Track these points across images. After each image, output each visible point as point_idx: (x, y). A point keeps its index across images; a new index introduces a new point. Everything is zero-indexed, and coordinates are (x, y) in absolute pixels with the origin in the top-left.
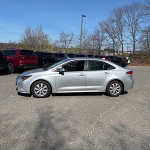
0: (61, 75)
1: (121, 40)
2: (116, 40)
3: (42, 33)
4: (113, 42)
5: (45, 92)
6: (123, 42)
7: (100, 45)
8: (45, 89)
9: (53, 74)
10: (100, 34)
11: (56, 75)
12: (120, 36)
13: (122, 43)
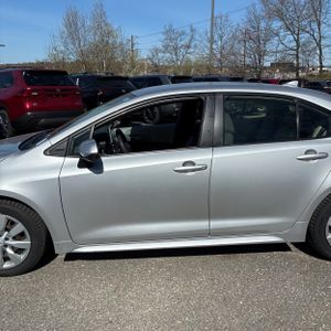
0: (86, 171)
1: (316, 35)
2: (304, 37)
4: (294, 44)
5: (19, 251)
6: (323, 42)
10: (263, 25)
12: (315, 26)
13: (319, 45)
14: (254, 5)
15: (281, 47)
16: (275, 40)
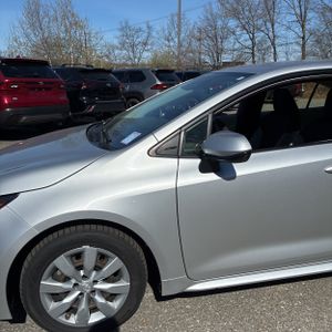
1: (271, 34)
2: (259, 36)
3: (73, 15)
4: (250, 42)
6: (277, 41)
7: (219, 52)
8: (116, 276)
9: (165, 174)
11: (183, 182)
13: (273, 44)
14: (210, 4)
15: (237, 46)
16: (232, 39)
